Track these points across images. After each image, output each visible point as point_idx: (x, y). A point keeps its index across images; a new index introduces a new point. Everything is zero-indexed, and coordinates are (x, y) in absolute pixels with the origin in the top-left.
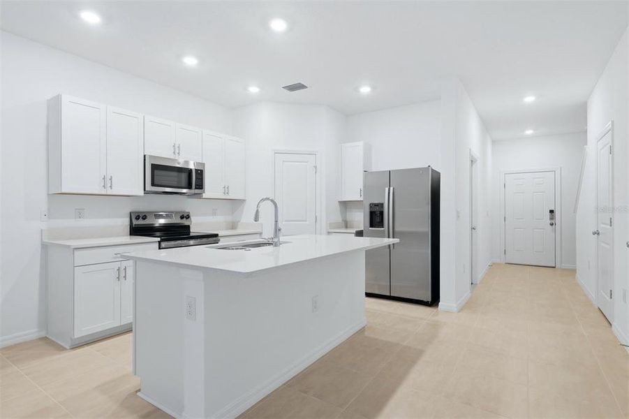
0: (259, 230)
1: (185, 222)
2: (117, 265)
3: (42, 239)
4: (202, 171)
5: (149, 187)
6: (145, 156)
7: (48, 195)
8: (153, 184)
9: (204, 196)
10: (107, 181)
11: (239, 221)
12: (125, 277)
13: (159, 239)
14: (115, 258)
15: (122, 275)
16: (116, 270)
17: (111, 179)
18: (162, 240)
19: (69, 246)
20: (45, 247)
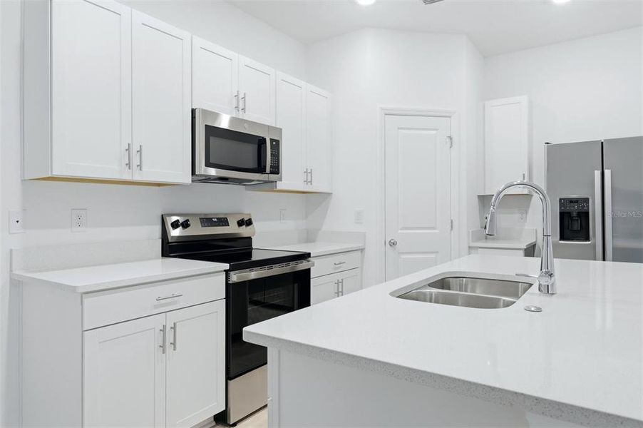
0: (359, 245)
1: (244, 231)
2: (159, 322)
3: (11, 271)
4: (278, 142)
5: (202, 169)
6: (193, 111)
7: (23, 181)
8: (208, 164)
9: (280, 186)
10: (133, 155)
11: (320, 230)
12: (174, 344)
13: (227, 266)
14: (156, 307)
15: (170, 339)
16: (158, 331)
17: (140, 151)
18: (232, 269)
19: (74, 289)
20: (16, 284)
